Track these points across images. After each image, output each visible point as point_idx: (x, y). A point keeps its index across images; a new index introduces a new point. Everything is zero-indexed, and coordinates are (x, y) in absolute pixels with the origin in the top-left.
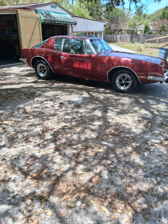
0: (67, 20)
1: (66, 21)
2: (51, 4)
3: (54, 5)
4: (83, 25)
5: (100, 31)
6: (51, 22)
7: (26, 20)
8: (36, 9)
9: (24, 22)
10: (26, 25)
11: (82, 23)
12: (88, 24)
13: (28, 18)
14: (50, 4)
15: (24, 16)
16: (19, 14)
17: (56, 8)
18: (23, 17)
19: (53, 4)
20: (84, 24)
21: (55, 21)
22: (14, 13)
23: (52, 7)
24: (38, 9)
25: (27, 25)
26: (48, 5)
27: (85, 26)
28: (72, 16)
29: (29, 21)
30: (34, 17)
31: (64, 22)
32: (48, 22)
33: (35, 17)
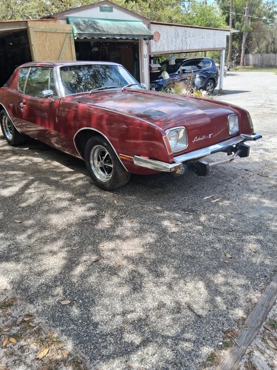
0: (130, 31)
1: (128, 33)
2: (100, 4)
3: (106, 6)
4: (174, 39)
5: (217, 47)
6: (93, 38)
7: (44, 37)
8: (67, 16)
9: (40, 42)
10: (45, 46)
11: (173, 36)
12: (187, 36)
13: (48, 34)
14: (97, 6)
15: (40, 30)
16: (30, 29)
17: (112, 11)
18: (38, 33)
19: (103, 4)
20: (177, 36)
21: (102, 35)
22: (21, 26)
23: (102, 10)
24: (71, 15)
25: (47, 46)
26: (93, 7)
27: (179, 41)
28: (148, 22)
29: (50, 38)
30: (58, 31)
31: (121, 35)
32: (85, 38)
33: (61, 31)
